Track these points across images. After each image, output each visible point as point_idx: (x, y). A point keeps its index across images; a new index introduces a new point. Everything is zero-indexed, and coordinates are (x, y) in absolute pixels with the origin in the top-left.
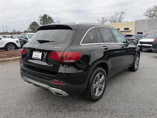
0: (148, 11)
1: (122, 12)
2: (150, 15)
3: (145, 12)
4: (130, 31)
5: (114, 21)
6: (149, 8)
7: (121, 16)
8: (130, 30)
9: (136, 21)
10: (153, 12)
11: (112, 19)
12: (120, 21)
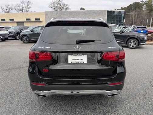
0: (52, 3)
1: (29, 2)
2: (54, 7)
3: (50, 4)
4: (41, 22)
5: (21, 10)
6: (53, 1)
7: (28, 6)
8: (41, 20)
9: (45, 12)
10: (56, 5)
11: (18, 8)
12: (27, 11)
